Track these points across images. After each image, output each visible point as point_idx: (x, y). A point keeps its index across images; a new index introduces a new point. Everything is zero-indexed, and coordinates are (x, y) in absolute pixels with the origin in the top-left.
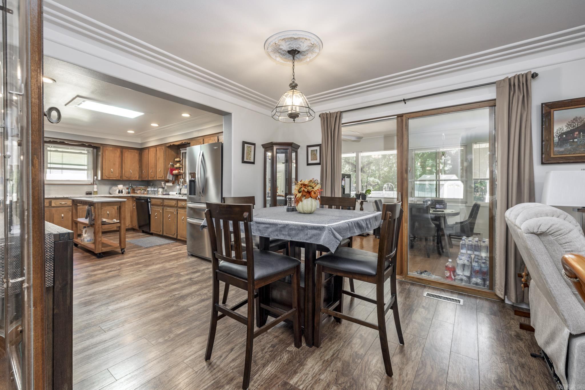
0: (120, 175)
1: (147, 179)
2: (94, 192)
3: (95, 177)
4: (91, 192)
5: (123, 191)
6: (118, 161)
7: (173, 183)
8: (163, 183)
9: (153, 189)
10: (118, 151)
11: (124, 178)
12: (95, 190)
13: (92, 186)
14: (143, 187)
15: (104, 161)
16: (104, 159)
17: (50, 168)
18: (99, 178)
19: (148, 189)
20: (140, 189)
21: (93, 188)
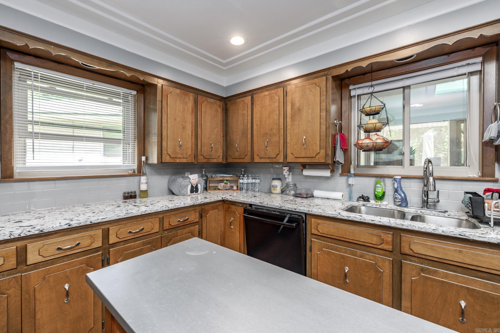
0: (193, 152)
2: (141, 191)
3: (143, 158)
4: (135, 192)
5: (199, 186)
6: (190, 118)
10: (189, 99)
11: (201, 160)
12: (144, 187)
13: (136, 178)
14: (227, 177)
15: (164, 121)
16: (164, 116)
18: (154, 160)
19: (241, 181)
20: (222, 181)
21: (140, 183)
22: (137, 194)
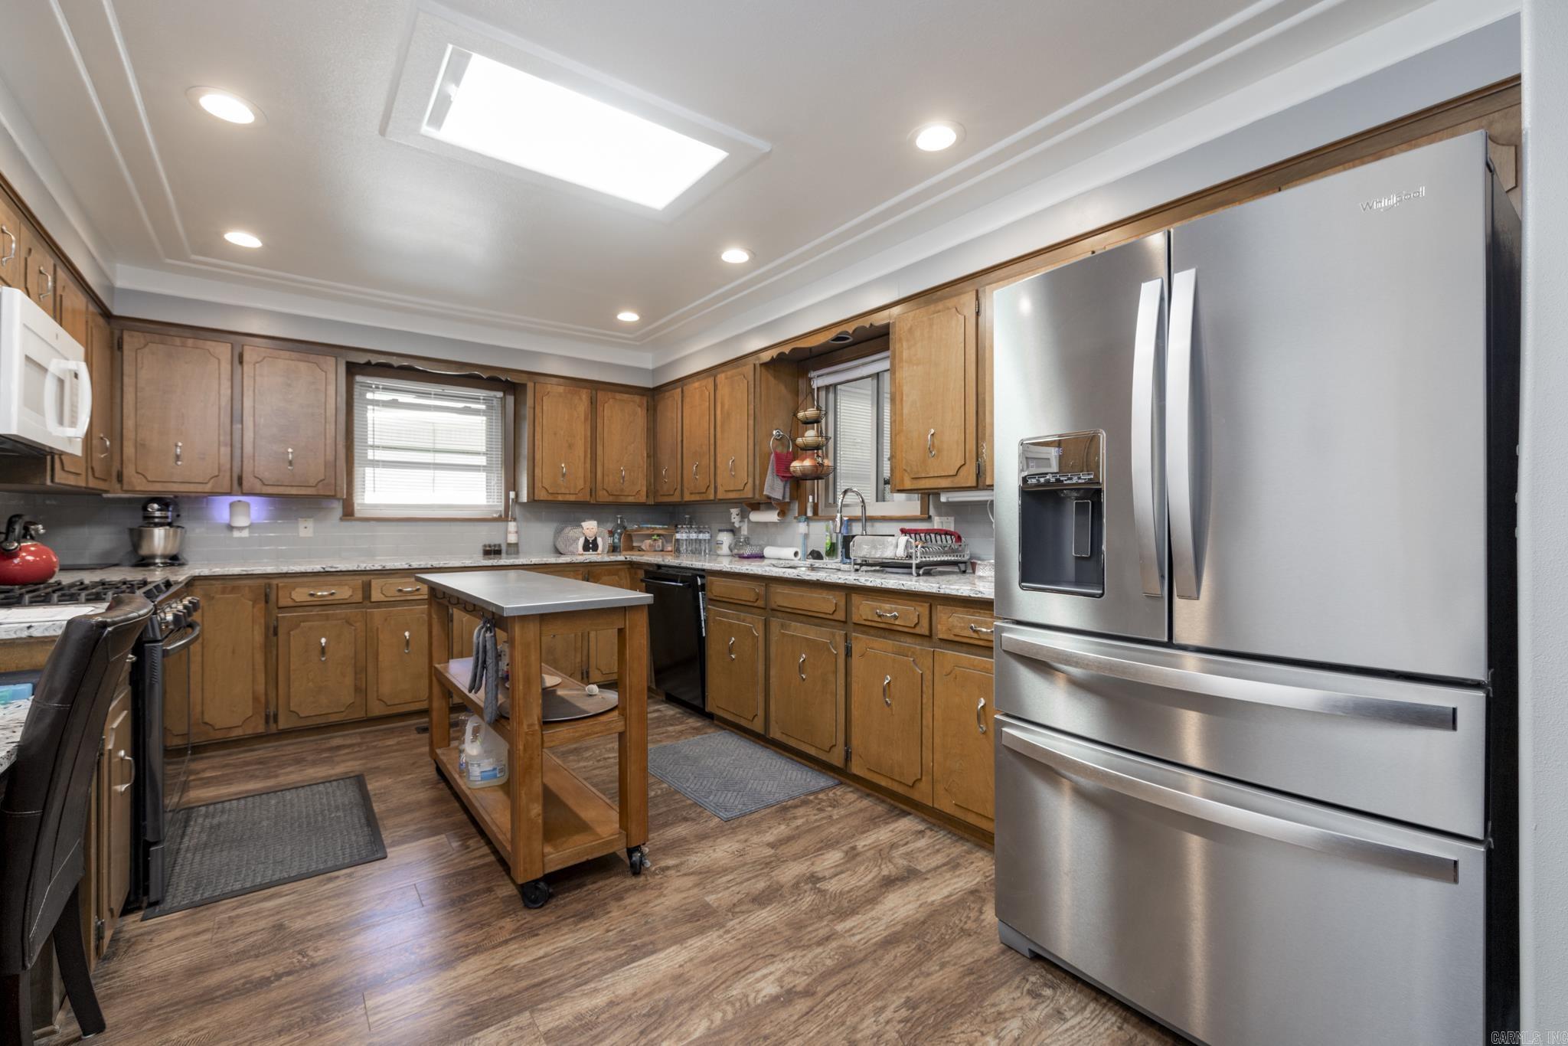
0: (588, 484)
1: (676, 498)
2: (509, 545)
3: (512, 495)
4: (500, 545)
5: (599, 540)
6: (581, 430)
7: (782, 513)
8: (734, 511)
9: (693, 536)
10: (581, 399)
11: (603, 497)
12: (512, 538)
13: (501, 525)
14: (659, 528)
15: (538, 436)
16: (538, 429)
17: (375, 464)
18: (524, 498)
19: (678, 536)
20: (649, 536)
21: (506, 532)
22: (504, 548)
